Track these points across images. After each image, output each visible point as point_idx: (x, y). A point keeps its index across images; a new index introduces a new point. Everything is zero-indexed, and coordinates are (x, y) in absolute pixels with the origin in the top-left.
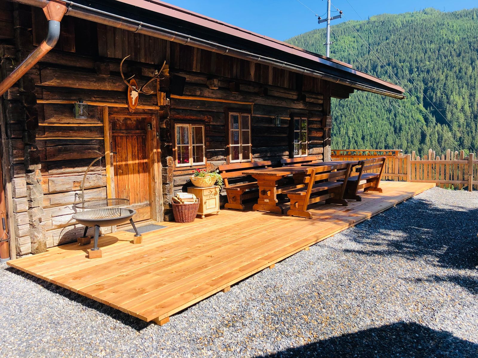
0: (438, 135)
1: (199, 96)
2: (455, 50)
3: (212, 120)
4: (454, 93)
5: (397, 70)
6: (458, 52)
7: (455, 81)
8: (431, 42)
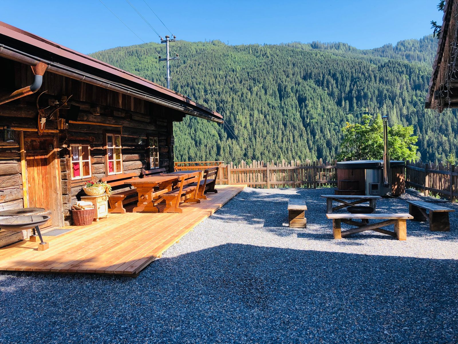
0: (230, 148)
1: (86, 121)
2: (237, 77)
3: (95, 140)
4: (239, 113)
5: (195, 91)
6: (240, 80)
7: (239, 103)
8: (219, 69)
